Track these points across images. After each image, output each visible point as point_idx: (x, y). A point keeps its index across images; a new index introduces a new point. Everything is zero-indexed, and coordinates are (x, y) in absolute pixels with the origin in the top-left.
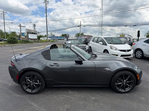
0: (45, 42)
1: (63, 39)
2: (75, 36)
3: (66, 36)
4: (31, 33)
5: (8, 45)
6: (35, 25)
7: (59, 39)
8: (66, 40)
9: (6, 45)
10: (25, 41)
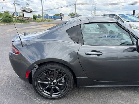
0: (41, 21)
1: (58, 19)
2: (68, 16)
3: (60, 16)
4: (26, 12)
5: (3, 24)
6: (28, 3)
7: (53, 19)
8: (61, 19)
9: (1, 25)
10: (21, 20)
